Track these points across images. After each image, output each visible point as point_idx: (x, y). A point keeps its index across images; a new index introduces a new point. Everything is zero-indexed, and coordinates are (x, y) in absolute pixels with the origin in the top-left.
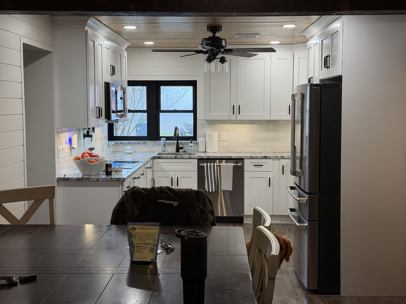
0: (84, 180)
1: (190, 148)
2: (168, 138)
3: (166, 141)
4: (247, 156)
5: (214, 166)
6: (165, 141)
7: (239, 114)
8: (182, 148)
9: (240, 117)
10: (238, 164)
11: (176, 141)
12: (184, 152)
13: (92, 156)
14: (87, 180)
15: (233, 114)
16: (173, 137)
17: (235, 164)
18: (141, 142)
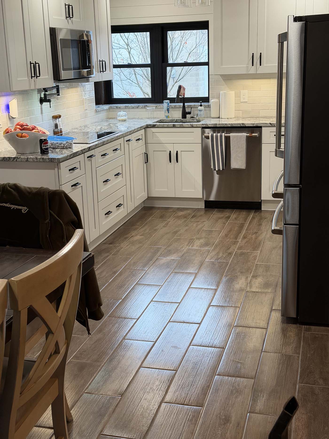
0: (11, 160)
1: (199, 113)
2: (172, 100)
3: (170, 104)
4: (266, 123)
5: (221, 136)
6: (168, 104)
7: (260, 65)
8: (190, 113)
9: (261, 70)
10: (253, 134)
11: (182, 104)
12: (192, 117)
13: (24, 129)
14: (15, 161)
15: (253, 65)
16: (175, 98)
17: (248, 135)
18: (141, 105)
